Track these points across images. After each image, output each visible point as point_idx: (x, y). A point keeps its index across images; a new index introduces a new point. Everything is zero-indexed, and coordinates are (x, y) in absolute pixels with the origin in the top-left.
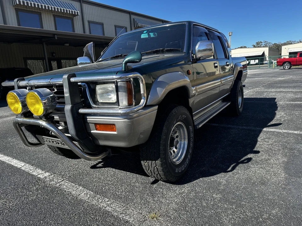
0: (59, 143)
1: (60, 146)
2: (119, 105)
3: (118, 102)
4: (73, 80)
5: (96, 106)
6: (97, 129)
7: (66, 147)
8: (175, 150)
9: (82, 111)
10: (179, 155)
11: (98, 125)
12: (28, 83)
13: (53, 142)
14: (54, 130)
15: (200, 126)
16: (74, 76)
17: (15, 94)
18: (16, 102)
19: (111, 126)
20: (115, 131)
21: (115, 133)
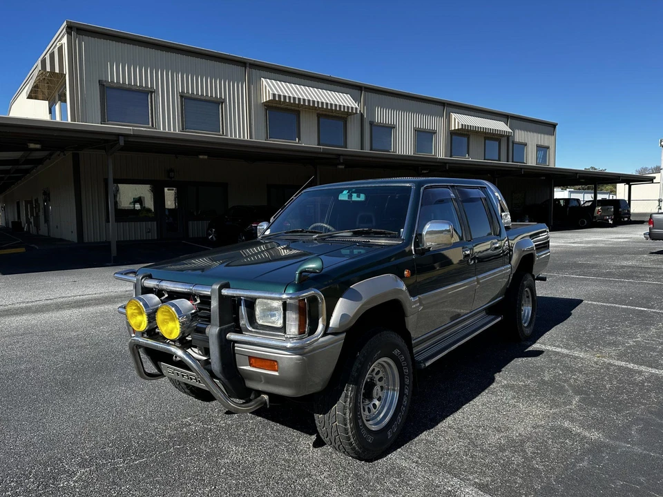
0: (191, 379)
1: (193, 383)
2: (285, 333)
3: (283, 329)
4: (225, 292)
5: (253, 330)
6: (251, 365)
7: (202, 386)
8: (377, 403)
9: (231, 336)
10: (382, 415)
11: (253, 360)
12: (157, 285)
13: (183, 375)
14: (190, 361)
15: (427, 364)
16: (227, 286)
17: (141, 304)
18: (141, 313)
19: (271, 363)
20: (277, 371)
21: (276, 374)
